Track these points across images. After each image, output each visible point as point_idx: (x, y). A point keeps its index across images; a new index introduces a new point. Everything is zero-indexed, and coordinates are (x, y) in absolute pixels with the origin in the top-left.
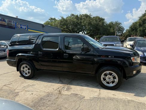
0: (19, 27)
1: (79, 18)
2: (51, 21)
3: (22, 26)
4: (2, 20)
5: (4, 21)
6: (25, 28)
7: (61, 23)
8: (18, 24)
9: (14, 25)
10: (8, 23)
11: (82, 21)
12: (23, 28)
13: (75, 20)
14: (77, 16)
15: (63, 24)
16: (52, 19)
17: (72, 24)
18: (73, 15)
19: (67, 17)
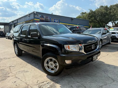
0: (53, 21)
1: (108, 8)
2: (82, 15)
3: (55, 20)
4: (42, 16)
5: (43, 17)
6: (57, 22)
7: (89, 15)
8: (52, 19)
9: (49, 20)
10: (45, 19)
11: (111, 11)
12: (56, 22)
13: (104, 11)
14: (107, 7)
15: (91, 16)
16: (83, 13)
17: (100, 15)
18: (102, 6)
19: (96, 9)
